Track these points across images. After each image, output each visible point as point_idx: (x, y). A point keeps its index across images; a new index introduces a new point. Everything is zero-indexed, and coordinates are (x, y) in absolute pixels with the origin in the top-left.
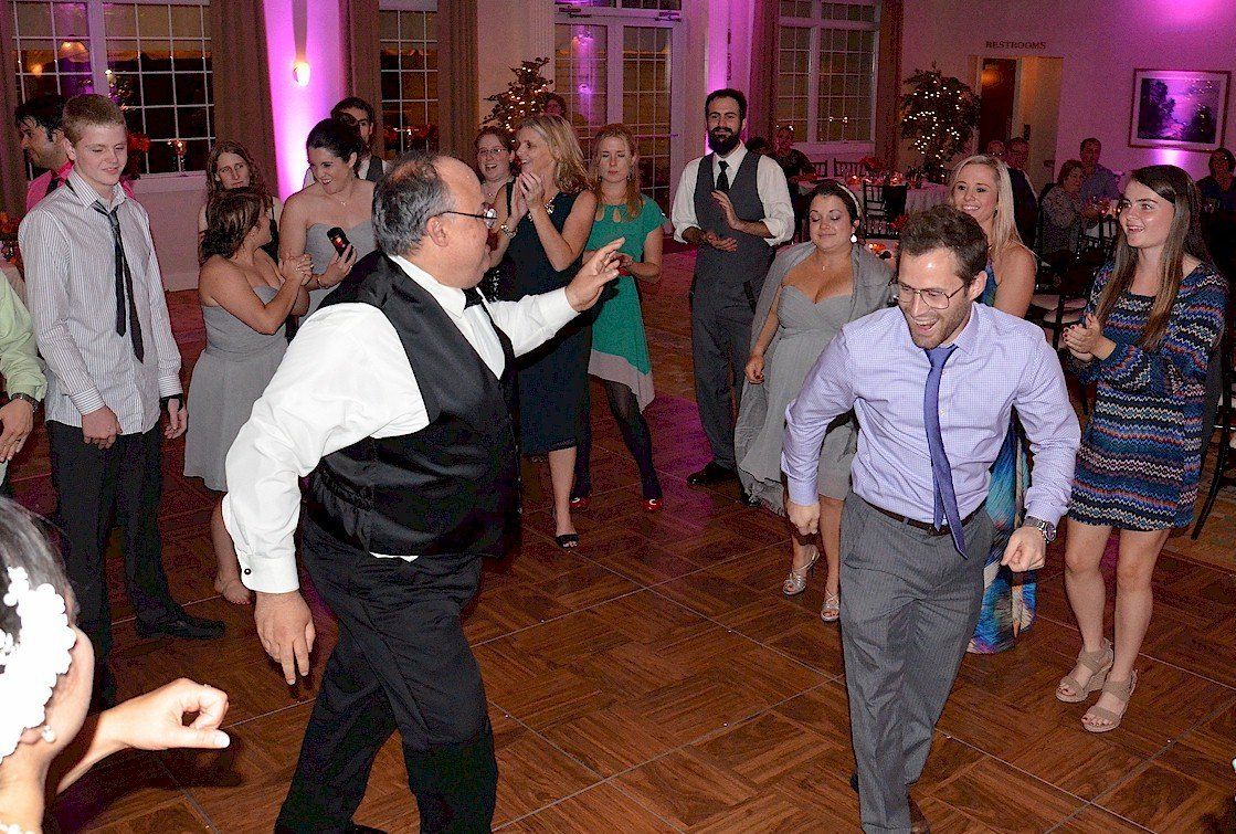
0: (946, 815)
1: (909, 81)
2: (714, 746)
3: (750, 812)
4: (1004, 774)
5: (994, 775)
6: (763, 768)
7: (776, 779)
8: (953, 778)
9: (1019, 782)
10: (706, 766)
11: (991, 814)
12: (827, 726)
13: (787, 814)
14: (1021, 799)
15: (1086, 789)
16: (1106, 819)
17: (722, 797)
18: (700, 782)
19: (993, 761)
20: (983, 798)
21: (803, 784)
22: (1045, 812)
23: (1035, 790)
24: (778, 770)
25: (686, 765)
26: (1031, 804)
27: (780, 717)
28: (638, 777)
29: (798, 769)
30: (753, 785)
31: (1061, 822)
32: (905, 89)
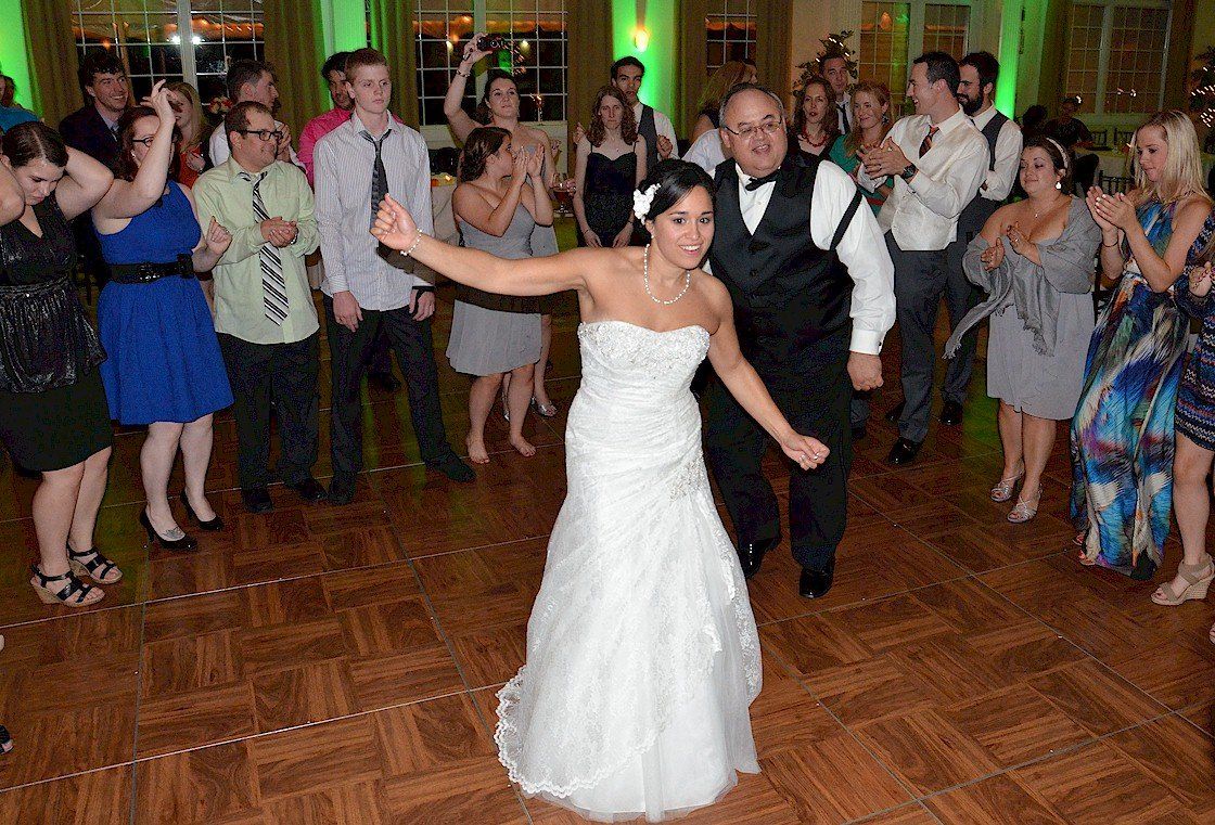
0: (1032, 700)
1: (1201, 57)
2: (846, 615)
3: (858, 671)
4: (1099, 674)
5: (1090, 674)
6: (884, 638)
7: (891, 648)
8: (1052, 670)
9: (1112, 684)
10: (834, 629)
11: (1075, 706)
12: (953, 612)
13: (890, 678)
14: (1109, 698)
15: (1174, 700)
16: (1185, 729)
17: (839, 654)
18: (827, 642)
19: (1094, 662)
20: (1074, 693)
21: (914, 656)
22: (1128, 713)
23: (1125, 693)
24: (897, 641)
25: (819, 627)
26: (1116, 703)
27: (915, 600)
28: (776, 629)
29: (911, 643)
30: (871, 651)
31: (1139, 723)
32: (1196, 65)
